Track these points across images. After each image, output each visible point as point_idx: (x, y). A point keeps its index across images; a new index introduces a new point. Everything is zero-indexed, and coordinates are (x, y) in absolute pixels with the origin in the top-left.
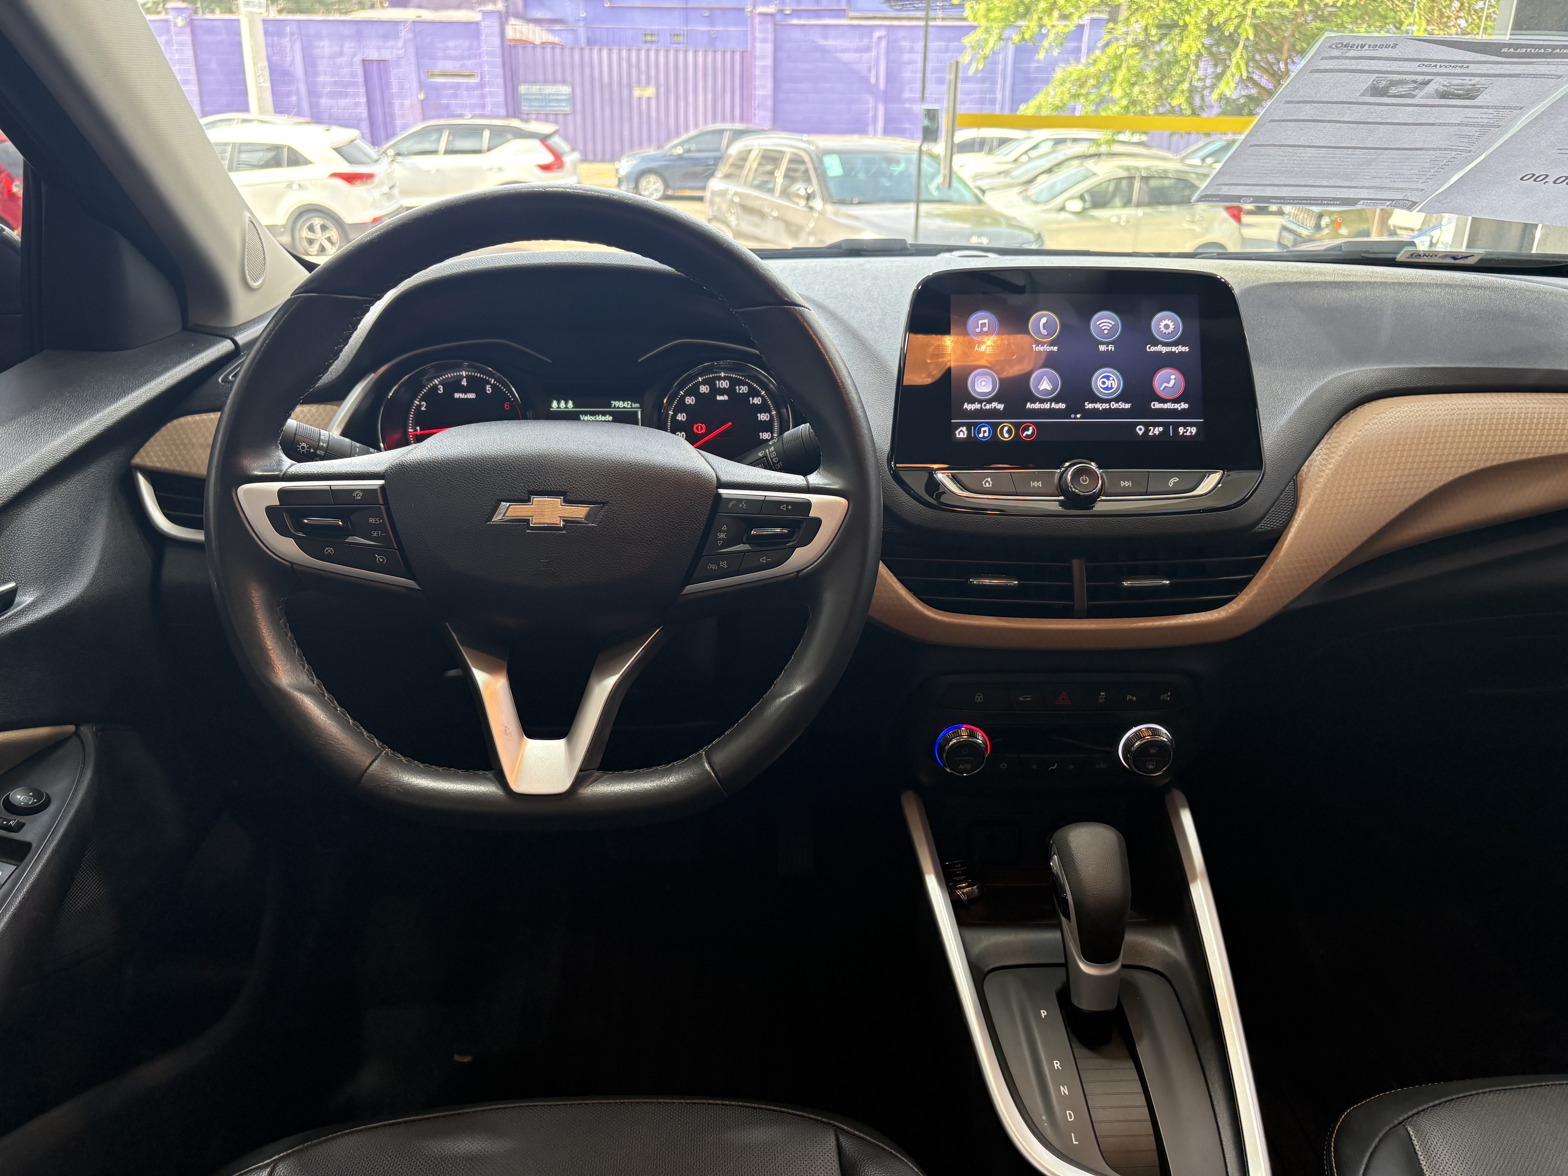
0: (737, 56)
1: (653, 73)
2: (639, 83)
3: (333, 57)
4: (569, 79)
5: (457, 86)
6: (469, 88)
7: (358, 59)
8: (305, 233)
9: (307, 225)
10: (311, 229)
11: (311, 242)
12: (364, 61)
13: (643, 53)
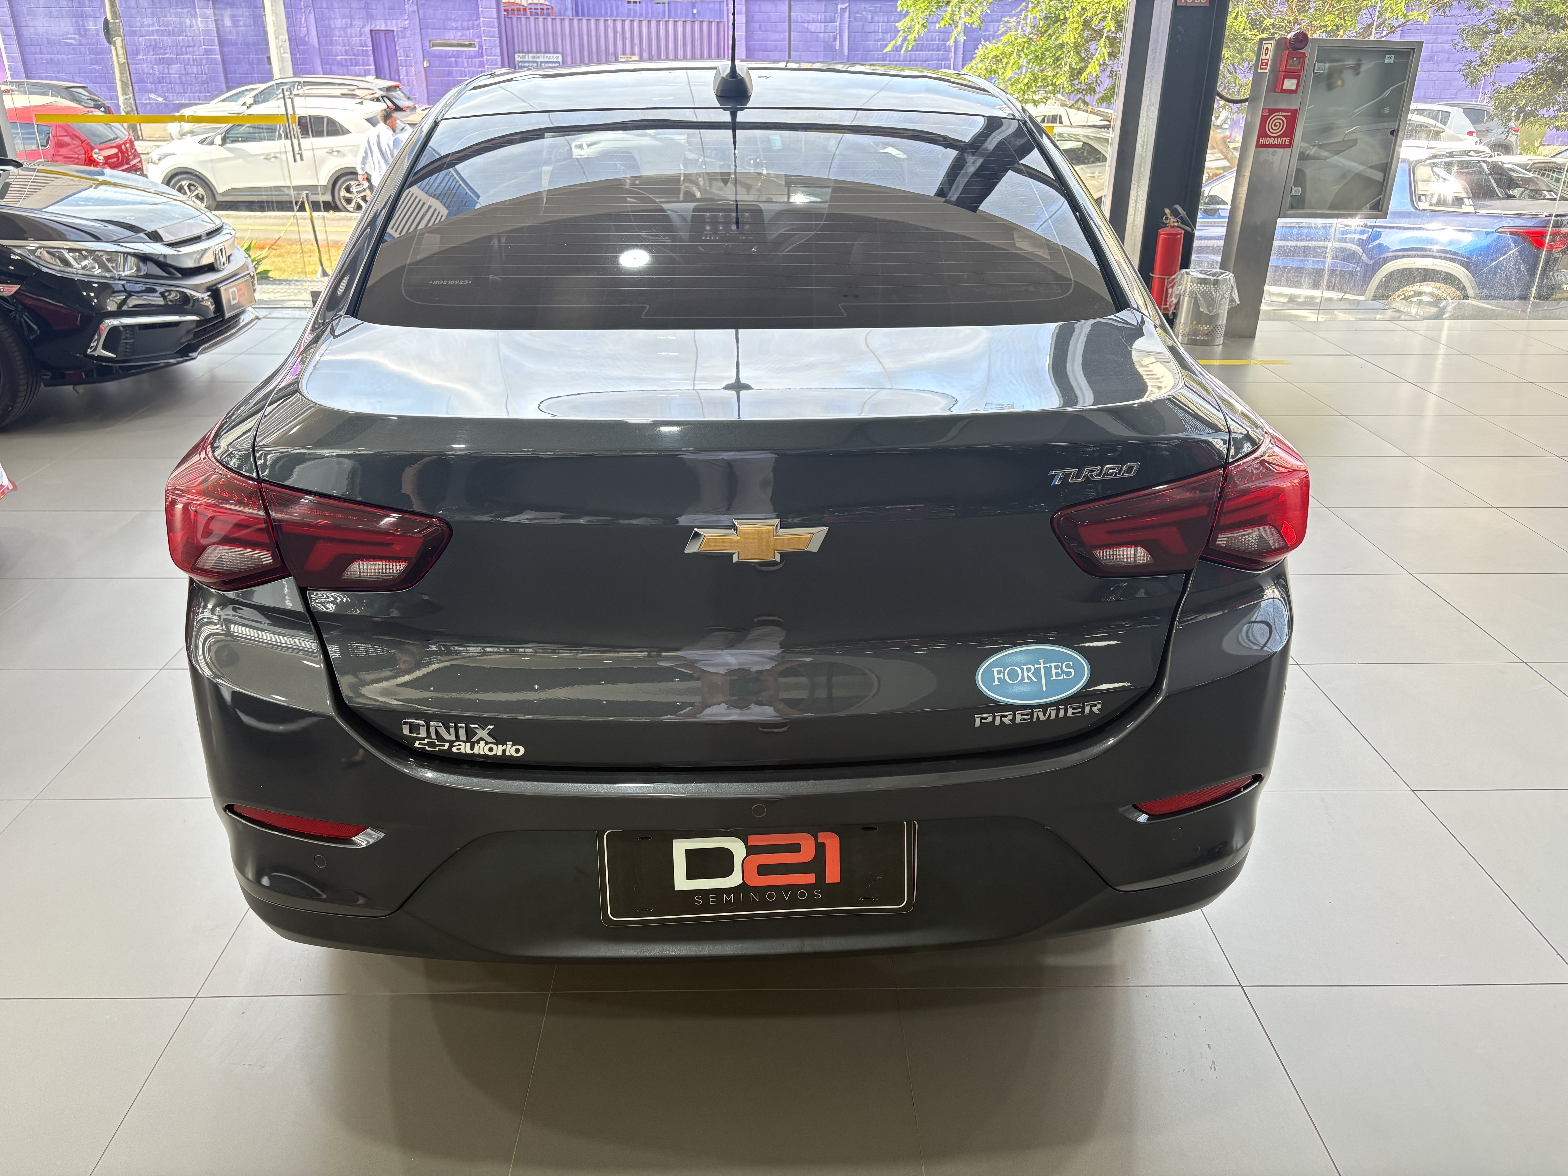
0: (714, 25)
1: (636, 41)
2: (624, 53)
3: (344, 29)
4: (560, 50)
5: (458, 55)
6: (470, 57)
7: (367, 30)
8: (343, 193)
9: (345, 186)
10: (348, 190)
11: (349, 201)
12: (371, 30)
13: (627, 23)
